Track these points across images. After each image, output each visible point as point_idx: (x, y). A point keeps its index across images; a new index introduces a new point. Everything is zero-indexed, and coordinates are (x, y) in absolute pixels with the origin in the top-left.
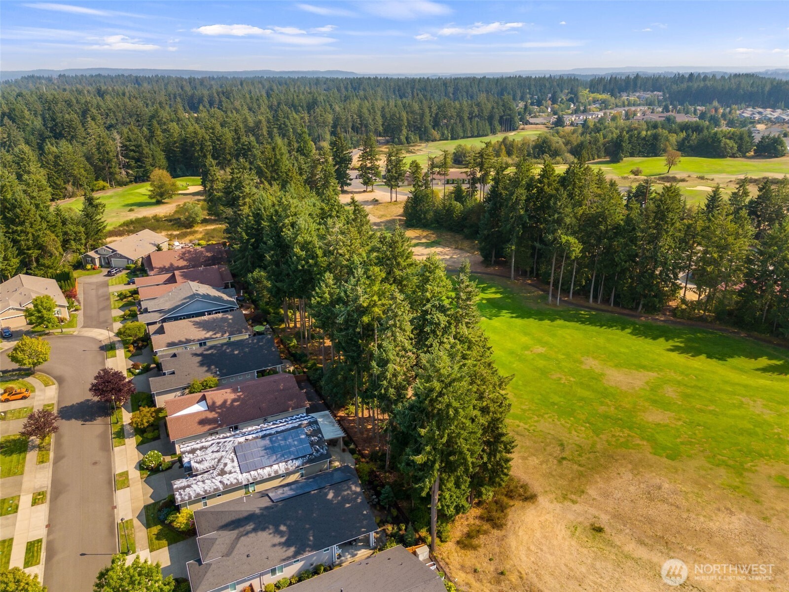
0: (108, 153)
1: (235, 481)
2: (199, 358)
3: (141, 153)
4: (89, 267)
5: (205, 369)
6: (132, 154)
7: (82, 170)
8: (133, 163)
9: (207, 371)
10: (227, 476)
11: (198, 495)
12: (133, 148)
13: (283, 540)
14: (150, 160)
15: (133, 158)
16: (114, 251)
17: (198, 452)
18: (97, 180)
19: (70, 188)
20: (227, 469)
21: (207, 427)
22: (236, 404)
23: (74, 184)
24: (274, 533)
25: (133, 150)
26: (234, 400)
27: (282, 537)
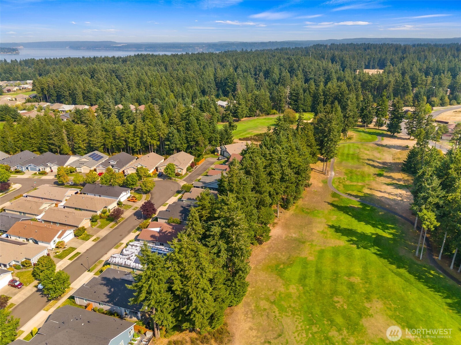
0: (281, 97)
1: (129, 264)
2: (182, 209)
3: (298, 97)
4: (216, 154)
5: (181, 214)
6: (294, 97)
7: (266, 104)
8: (292, 103)
9: (180, 216)
10: (129, 261)
11: (115, 262)
12: (295, 94)
13: (109, 294)
14: (302, 102)
15: (293, 100)
16: (226, 149)
17: (134, 247)
18: (273, 109)
19: (258, 112)
20: (131, 258)
21: (152, 239)
22: (169, 234)
23: (260, 110)
24: (109, 289)
25: (294, 96)
26: (169, 232)
27: (109, 293)
